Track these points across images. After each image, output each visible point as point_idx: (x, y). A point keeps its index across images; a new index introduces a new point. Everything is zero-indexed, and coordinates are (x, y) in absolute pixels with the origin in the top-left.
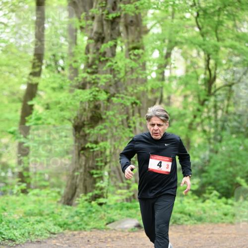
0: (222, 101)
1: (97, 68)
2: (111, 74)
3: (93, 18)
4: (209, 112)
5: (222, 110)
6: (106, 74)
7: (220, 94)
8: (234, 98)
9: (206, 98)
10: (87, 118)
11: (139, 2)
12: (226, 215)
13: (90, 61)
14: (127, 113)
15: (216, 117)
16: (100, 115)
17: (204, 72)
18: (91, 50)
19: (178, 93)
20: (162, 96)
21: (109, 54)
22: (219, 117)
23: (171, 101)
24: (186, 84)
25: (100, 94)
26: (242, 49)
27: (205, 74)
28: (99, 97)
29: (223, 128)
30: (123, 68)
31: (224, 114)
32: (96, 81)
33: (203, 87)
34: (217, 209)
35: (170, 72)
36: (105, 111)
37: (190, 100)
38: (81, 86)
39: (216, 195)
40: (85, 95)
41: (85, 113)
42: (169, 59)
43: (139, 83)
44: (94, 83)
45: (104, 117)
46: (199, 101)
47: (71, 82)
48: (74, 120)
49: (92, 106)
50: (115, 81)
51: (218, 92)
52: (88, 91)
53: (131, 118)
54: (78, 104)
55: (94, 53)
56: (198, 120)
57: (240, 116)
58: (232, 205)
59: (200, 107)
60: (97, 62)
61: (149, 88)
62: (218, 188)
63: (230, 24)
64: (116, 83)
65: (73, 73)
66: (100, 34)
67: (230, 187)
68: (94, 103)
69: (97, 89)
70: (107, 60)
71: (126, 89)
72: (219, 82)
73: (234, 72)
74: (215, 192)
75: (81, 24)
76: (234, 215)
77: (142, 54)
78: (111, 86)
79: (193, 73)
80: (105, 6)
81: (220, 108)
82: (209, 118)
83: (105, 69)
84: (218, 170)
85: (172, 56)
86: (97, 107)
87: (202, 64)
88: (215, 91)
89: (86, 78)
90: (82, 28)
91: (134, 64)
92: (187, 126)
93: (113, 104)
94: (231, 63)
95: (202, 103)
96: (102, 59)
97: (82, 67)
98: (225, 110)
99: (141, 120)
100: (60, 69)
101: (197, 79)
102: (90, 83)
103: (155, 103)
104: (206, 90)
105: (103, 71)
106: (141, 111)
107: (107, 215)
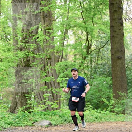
0: (95, 57)
1: (28, 40)
2: (35, 43)
3: (26, 13)
4: (87, 63)
5: (95, 63)
6: (33, 43)
7: (93, 54)
8: (101, 57)
9: (87, 56)
11: (50, 5)
12: (96, 118)
13: (24, 36)
14: (44, 64)
15: (91, 67)
17: (85, 42)
18: (25, 30)
19: (72, 53)
20: (62, 55)
21: (34, 33)
22: (93, 66)
23: (68, 57)
24: (76, 49)
25: (29, 54)
26: (106, 31)
27: (86, 42)
28: (29, 55)
29: (95, 72)
30: (42, 40)
31: (96, 64)
32: (28, 47)
33: (85, 50)
34: (92, 115)
35: (67, 42)
37: (77, 57)
39: (91, 108)
40: (22, 54)
41: (21, 64)
42: (66, 34)
43: (50, 48)
44: (26, 48)
45: (31, 65)
46: (83, 57)
47: (14, 47)
49: (25, 60)
51: (92, 53)
52: (23, 52)
53: (46, 66)
54: (18, 58)
55: (27, 32)
56: (82, 68)
57: (104, 65)
58: (100, 113)
59: (83, 60)
60: (28, 37)
61: (56, 51)
62: (92, 104)
63: (99, 16)
64: (38, 48)
66: (30, 22)
67: (98, 103)
68: (27, 58)
69: (28, 51)
70: (33, 36)
72: (93, 48)
73: (101, 43)
74: (91, 106)
75: (19, 16)
76: (101, 118)
77: (52, 32)
78: (35, 49)
79: (79, 42)
80: (32, 7)
81: (93, 62)
82: (88, 66)
83: (32, 40)
84: (92, 94)
85: (68, 34)
86: (28, 61)
87: (84, 38)
88: (91, 53)
89: (22, 45)
90: (20, 18)
91: (48, 38)
93: (37, 59)
94: (100, 38)
96: (31, 35)
97: (20, 39)
98: (96, 62)
99: (51, 67)
100: (8, 40)
101: (82, 46)
102: (24, 48)
103: (59, 58)
104: (86, 51)
105: (31, 42)
106: (52, 63)
107: (33, 118)
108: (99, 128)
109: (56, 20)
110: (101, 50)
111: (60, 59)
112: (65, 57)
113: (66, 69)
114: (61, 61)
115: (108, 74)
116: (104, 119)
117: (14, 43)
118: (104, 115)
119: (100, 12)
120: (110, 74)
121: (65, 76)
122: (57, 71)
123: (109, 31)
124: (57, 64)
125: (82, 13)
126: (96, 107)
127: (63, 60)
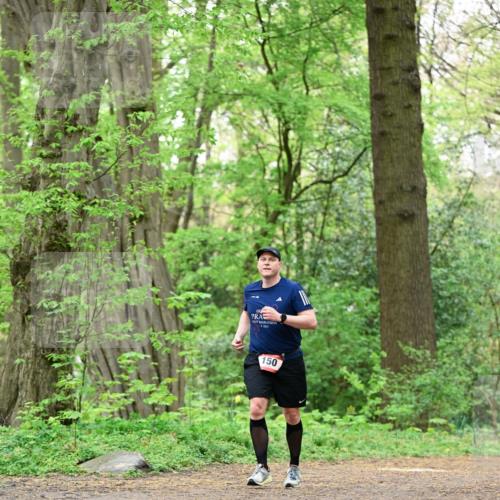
0: (313, 214)
1: (60, 148)
2: (88, 160)
4: (284, 235)
5: (313, 235)
6: (78, 160)
7: (307, 200)
8: (337, 210)
9: (282, 208)
10: (40, 247)
11: (145, 15)
12: (319, 444)
13: (46, 133)
14: (122, 239)
15: (300, 249)
16: (66, 241)
17: (276, 157)
18: (48, 112)
19: (225, 199)
20: (191, 206)
22: (306, 247)
23: (211, 212)
24: (240, 181)
25: (65, 199)
26: (355, 114)
27: (280, 156)
28: (63, 206)
29: (315, 271)
30: (114, 148)
31: (317, 239)
32: (58, 173)
33: (276, 187)
35: (208, 156)
36: (75, 234)
37: (247, 211)
38: (26, 183)
40: (35, 202)
41: (35, 238)
42: (204, 127)
43: (144, 177)
44: (55, 178)
45: (72, 245)
46: (267, 213)
47: (8, 173)
48: (13, 251)
49: (49, 223)
50: (97, 173)
51: (303, 197)
52: (41, 194)
53: (129, 248)
54: (21, 218)
55: (55, 117)
57: (348, 244)
58: (333, 424)
59: (269, 226)
60: (60, 135)
61: (166, 190)
63: (330, 58)
64: (98, 178)
65: (10, 157)
67: (326, 385)
68: (55, 216)
69: (60, 190)
70: (80, 132)
71: (119, 189)
72: (306, 177)
73: (336, 157)
75: (27, 58)
76: (336, 445)
77: (151, 119)
78: (87, 183)
79: (253, 156)
81: (308, 230)
82: (286, 247)
83: (75, 149)
85: (212, 125)
86: (60, 226)
87: (273, 140)
88: (298, 196)
89: (38, 167)
90: (28, 65)
91: (135, 141)
92: (241, 264)
93: (92, 219)
94: (331, 139)
95: (273, 218)
96: (71, 128)
97: (30, 144)
98: (318, 233)
99: (149, 251)
101: (264, 171)
102: (45, 177)
103: (178, 218)
104: (280, 192)
105: (72, 154)
106: (150, 234)
107: (80, 444)
108: (328, 482)
109: (166, 72)
110: (336, 185)
111: (182, 221)
112: (201, 212)
113: (205, 260)
114: (186, 227)
115: (365, 276)
116: (349, 446)
117: (5, 158)
118: (347, 431)
119: (333, 41)
120: (370, 277)
121: (202, 284)
122: (172, 266)
123: (367, 114)
124: (170, 239)
125: (263, 45)
126: (317, 401)
127: (192, 223)
